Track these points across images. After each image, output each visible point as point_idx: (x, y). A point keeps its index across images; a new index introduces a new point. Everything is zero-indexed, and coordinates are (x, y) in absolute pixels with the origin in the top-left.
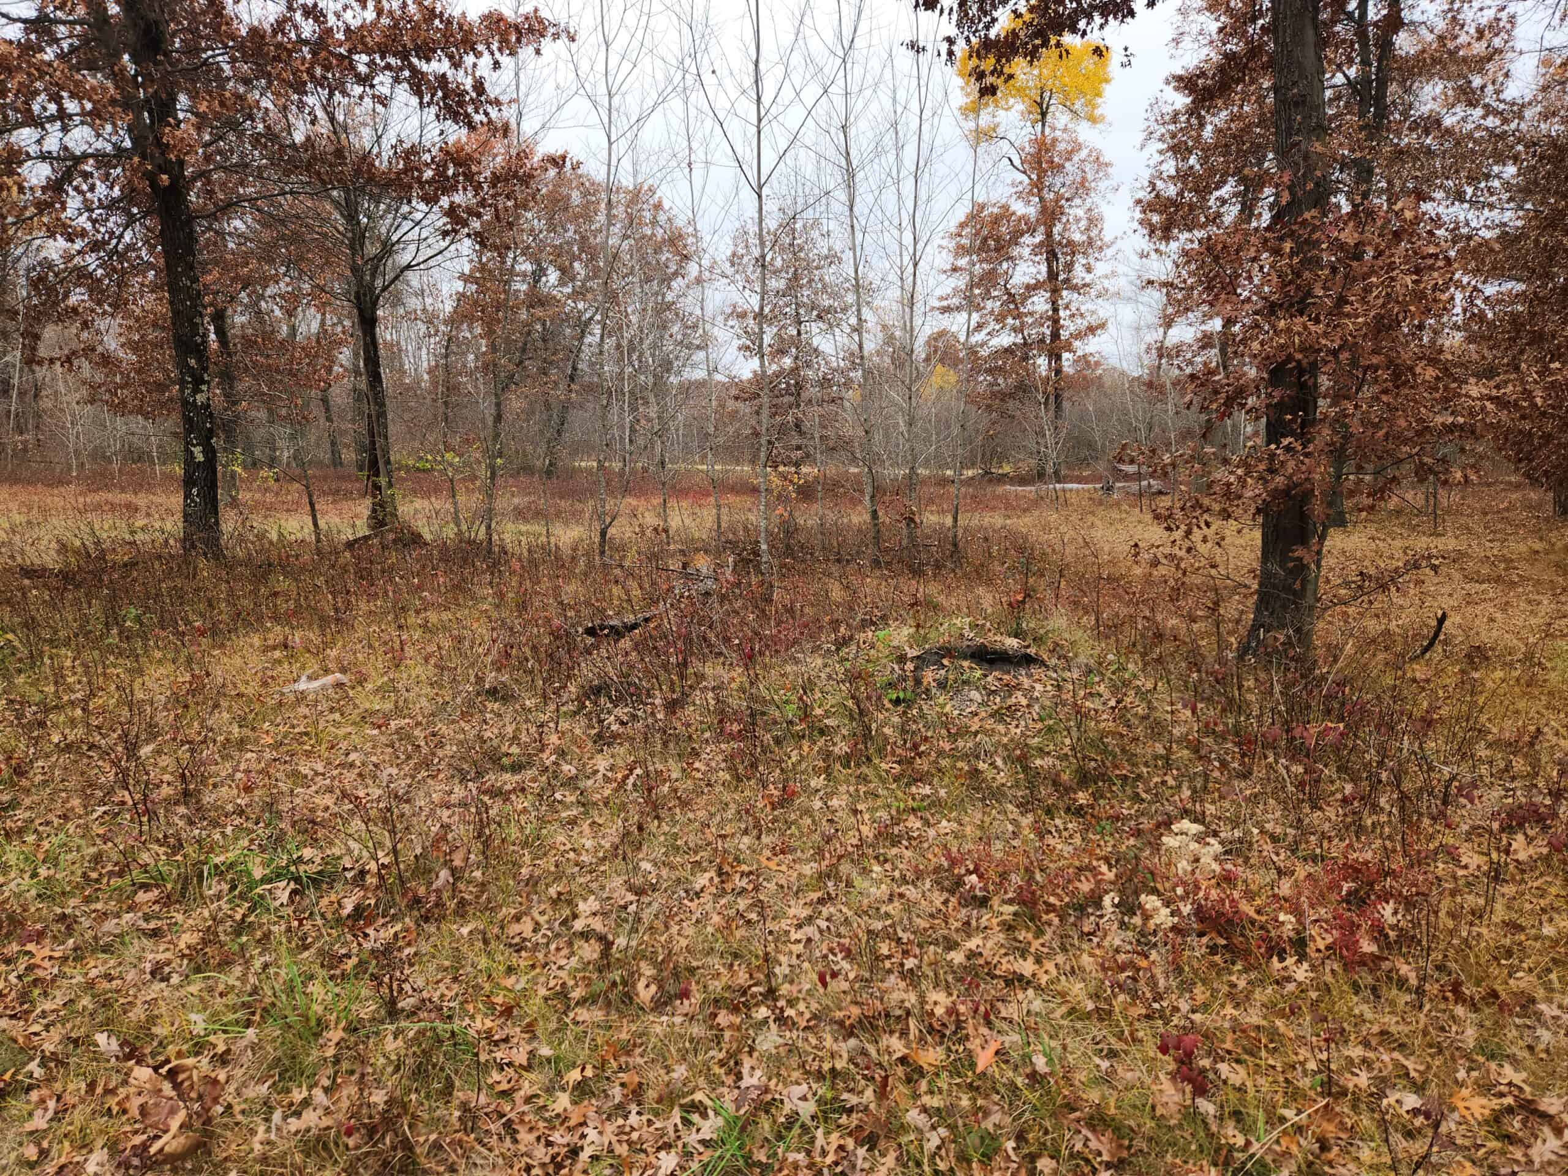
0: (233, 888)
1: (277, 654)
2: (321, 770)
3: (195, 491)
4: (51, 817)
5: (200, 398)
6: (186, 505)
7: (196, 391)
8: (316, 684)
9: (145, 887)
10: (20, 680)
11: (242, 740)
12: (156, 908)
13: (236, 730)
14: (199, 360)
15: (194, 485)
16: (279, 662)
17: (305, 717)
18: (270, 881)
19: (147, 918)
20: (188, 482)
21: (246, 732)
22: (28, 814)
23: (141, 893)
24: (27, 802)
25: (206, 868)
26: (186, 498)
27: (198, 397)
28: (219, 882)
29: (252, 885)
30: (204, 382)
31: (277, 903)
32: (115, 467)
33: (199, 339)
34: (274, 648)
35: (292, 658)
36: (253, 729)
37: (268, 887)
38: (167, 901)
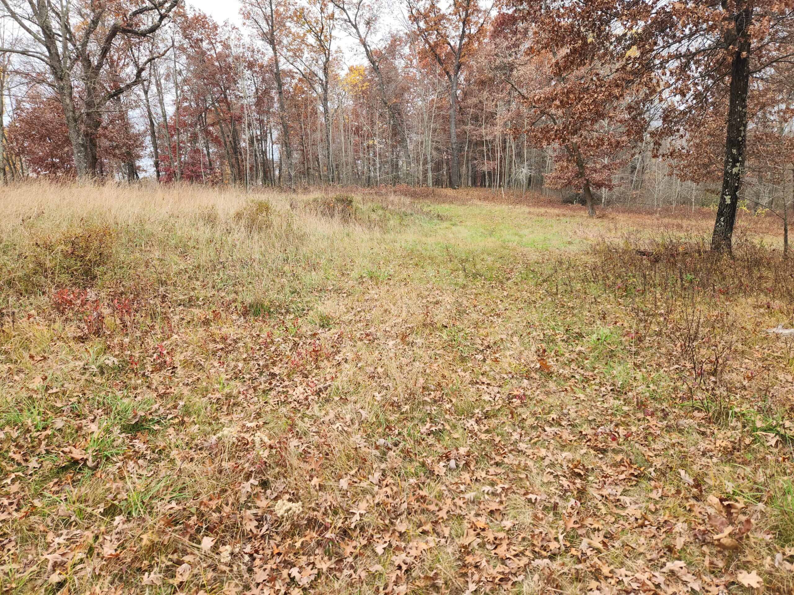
0: (744, 427)
1: (762, 310)
2: (790, 380)
3: (722, 219)
4: (653, 363)
5: (735, 170)
6: (716, 227)
7: (734, 166)
8: (787, 332)
9: (700, 411)
10: (637, 300)
11: (743, 352)
12: (703, 421)
13: (740, 346)
14: (738, 150)
15: (722, 216)
16: (763, 315)
17: (781, 348)
18: (765, 431)
19: (699, 425)
20: (720, 214)
21: (745, 348)
22: (642, 359)
23: (696, 412)
24: (643, 353)
25: (730, 412)
26: (717, 222)
27: (734, 169)
28: (737, 421)
29: (756, 429)
30: (738, 161)
31: (769, 444)
32: (674, 206)
33: (740, 139)
34: (760, 307)
35: (771, 314)
36: (750, 348)
37: (764, 433)
38: (709, 420)
